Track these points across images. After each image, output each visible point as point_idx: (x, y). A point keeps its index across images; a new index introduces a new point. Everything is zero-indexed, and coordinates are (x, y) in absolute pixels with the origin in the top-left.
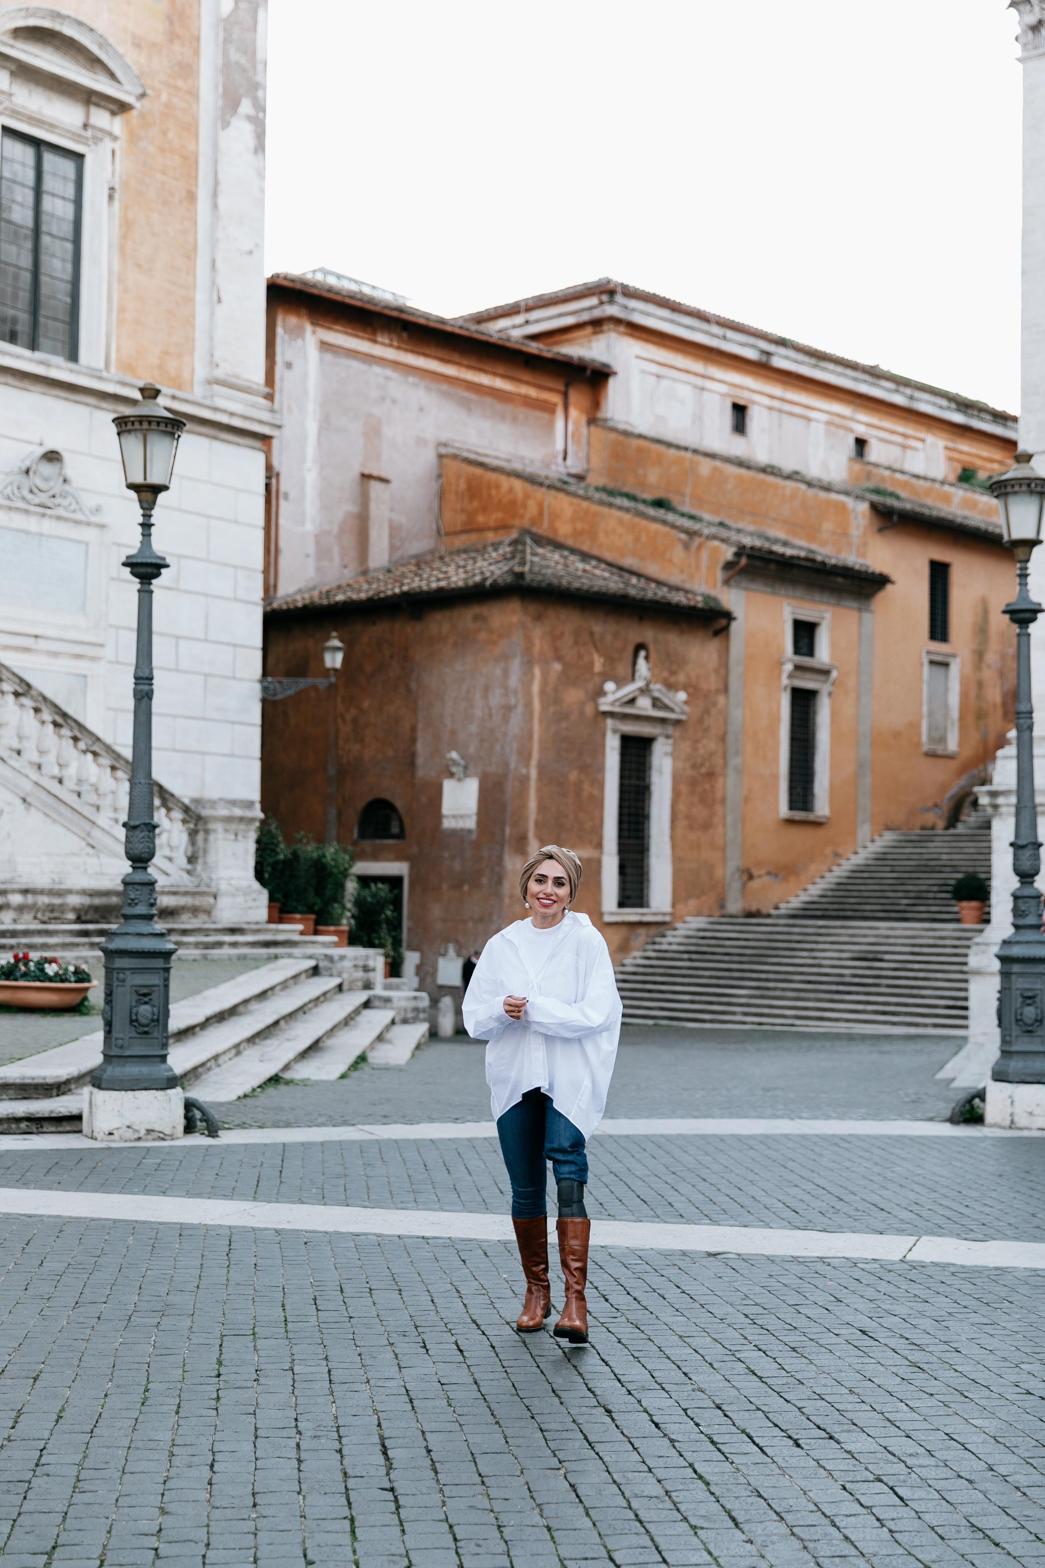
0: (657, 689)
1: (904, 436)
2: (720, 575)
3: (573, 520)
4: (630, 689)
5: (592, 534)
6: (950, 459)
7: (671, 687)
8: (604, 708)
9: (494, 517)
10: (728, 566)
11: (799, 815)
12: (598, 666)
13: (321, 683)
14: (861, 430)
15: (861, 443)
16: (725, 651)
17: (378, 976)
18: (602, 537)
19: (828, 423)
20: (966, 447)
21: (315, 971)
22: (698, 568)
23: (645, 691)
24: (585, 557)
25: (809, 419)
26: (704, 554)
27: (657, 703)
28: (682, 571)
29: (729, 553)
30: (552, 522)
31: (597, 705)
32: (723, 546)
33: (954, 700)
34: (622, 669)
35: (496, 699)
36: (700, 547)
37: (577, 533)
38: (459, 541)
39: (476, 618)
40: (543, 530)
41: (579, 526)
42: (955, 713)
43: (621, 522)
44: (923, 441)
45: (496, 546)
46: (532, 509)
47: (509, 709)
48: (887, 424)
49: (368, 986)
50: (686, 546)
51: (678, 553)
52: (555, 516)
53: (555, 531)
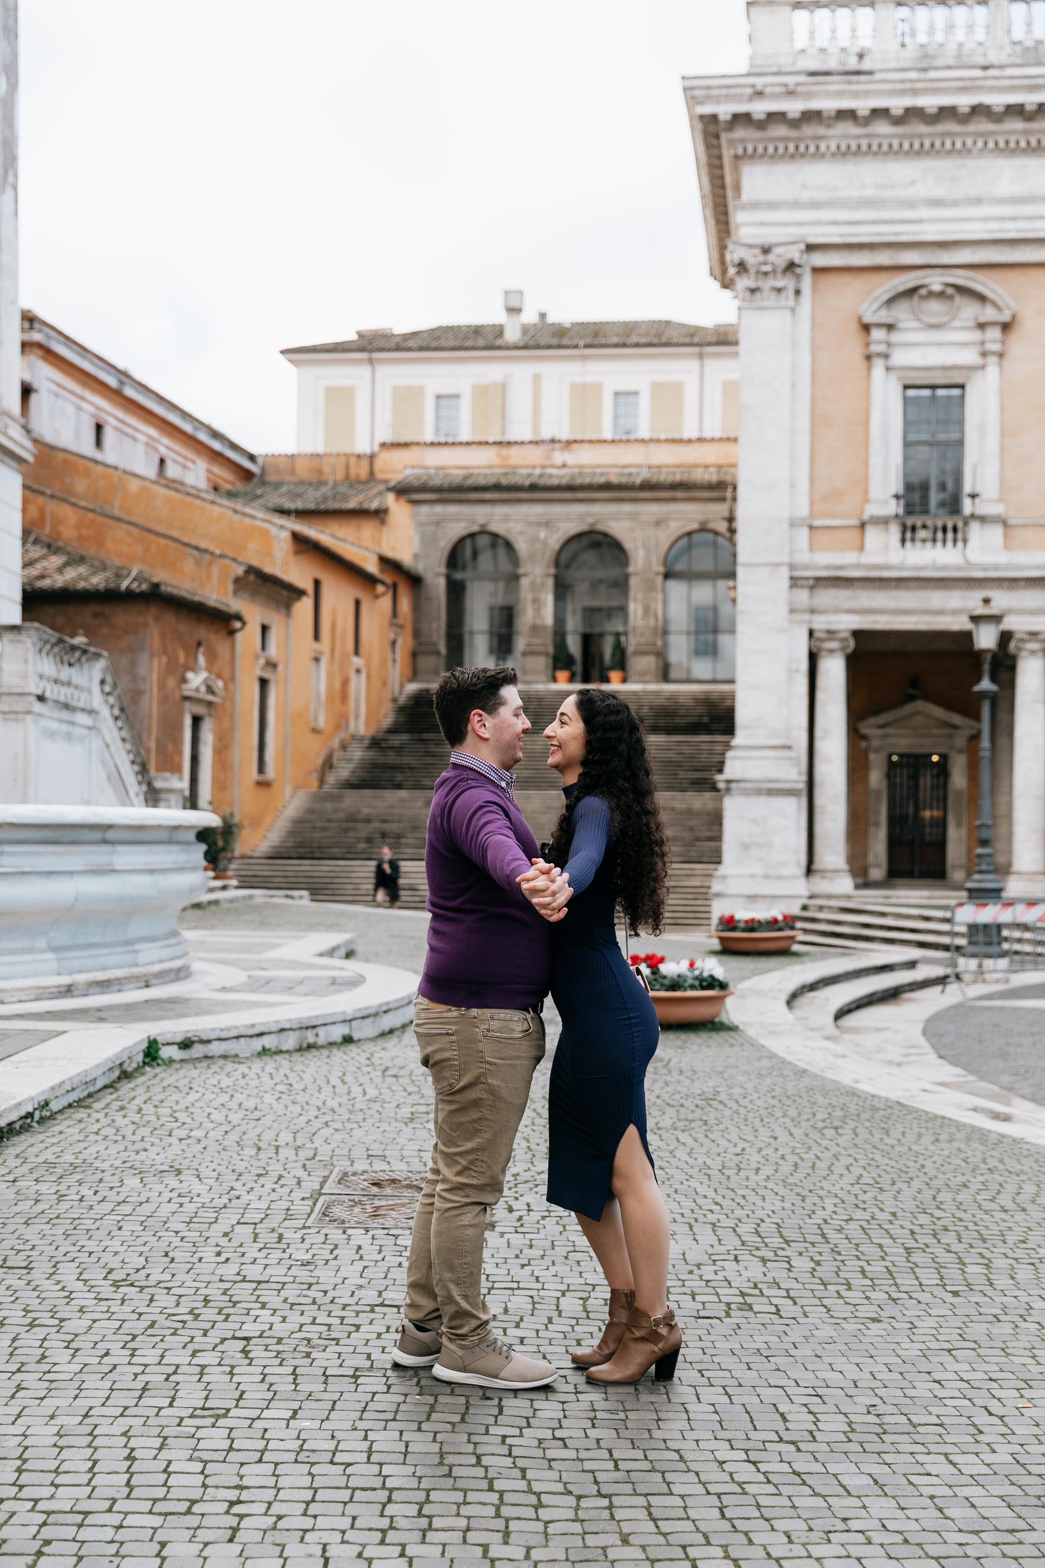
1: (185, 458)
2: (230, 587)
3: (78, 526)
5: (100, 541)
6: (208, 480)
7: (215, 676)
8: (187, 693)
10: (237, 581)
11: (261, 777)
12: (182, 659)
14: (163, 450)
15: (162, 461)
16: (233, 648)
18: (109, 544)
19: (147, 444)
20: (216, 470)
22: (209, 578)
23: (205, 680)
25: (135, 439)
26: (215, 570)
27: (208, 689)
28: (193, 580)
29: (240, 571)
30: (54, 526)
31: (181, 690)
32: (234, 565)
33: (323, 688)
34: (192, 661)
36: (210, 563)
37: (81, 538)
39: (96, 615)
41: (84, 532)
42: (323, 698)
43: (130, 534)
44: (194, 462)
48: (177, 447)
50: (198, 563)
51: (189, 565)
52: (57, 522)
53: (59, 534)
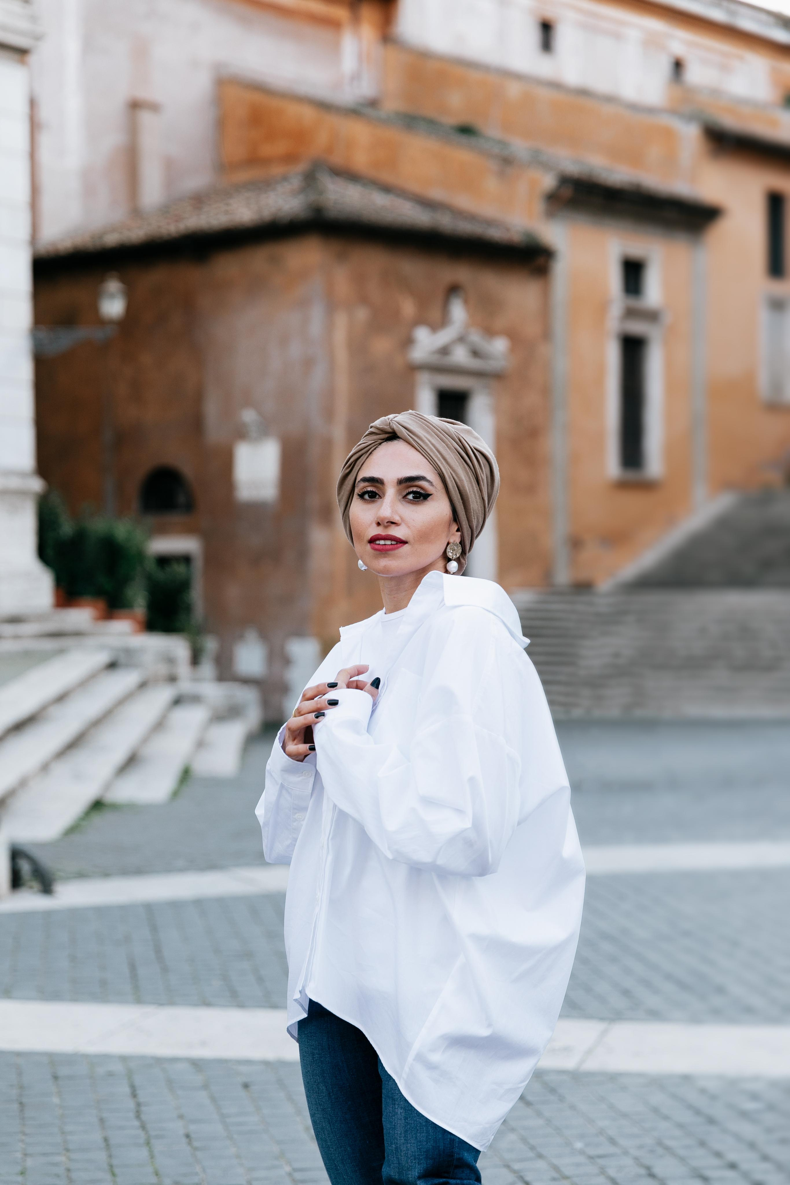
0: (476, 337)
1: (724, 55)
3: (371, 149)
4: (444, 337)
5: (393, 164)
6: (775, 81)
7: (490, 332)
8: (415, 359)
9: (280, 148)
10: (550, 196)
11: (631, 475)
12: (408, 310)
13: (98, 334)
14: (677, 50)
15: (678, 66)
16: (546, 295)
17: (184, 669)
18: (404, 168)
19: (645, 42)
21: (112, 666)
22: (515, 199)
23: (461, 339)
24: (386, 189)
26: (521, 184)
27: (475, 353)
29: (550, 182)
31: (406, 357)
32: (543, 174)
34: (435, 314)
35: (295, 350)
36: (516, 175)
37: (374, 163)
38: (243, 176)
40: (337, 159)
41: (378, 155)
45: (285, 178)
46: (322, 139)
47: (308, 363)
48: (707, 41)
49: (172, 679)
50: (501, 175)
51: (492, 184)
52: (349, 144)
53: (350, 161)
